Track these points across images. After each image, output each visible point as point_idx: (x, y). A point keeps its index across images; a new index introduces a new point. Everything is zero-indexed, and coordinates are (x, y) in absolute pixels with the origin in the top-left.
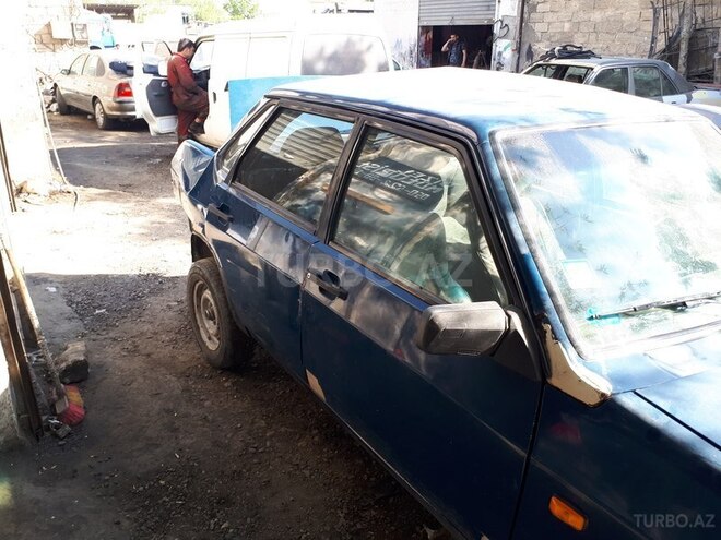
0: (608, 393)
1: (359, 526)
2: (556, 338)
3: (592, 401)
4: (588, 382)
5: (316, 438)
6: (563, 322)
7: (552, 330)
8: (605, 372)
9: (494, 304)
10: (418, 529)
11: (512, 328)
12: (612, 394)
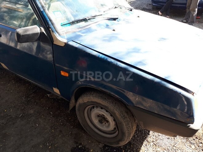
0: (66, 42)
1: (29, 99)
2: (53, 32)
3: (63, 45)
4: (62, 41)
5: (13, 82)
6: (54, 27)
7: (52, 30)
8: (66, 38)
9: (36, 26)
10: (45, 95)
11: (42, 32)
12: (67, 42)
